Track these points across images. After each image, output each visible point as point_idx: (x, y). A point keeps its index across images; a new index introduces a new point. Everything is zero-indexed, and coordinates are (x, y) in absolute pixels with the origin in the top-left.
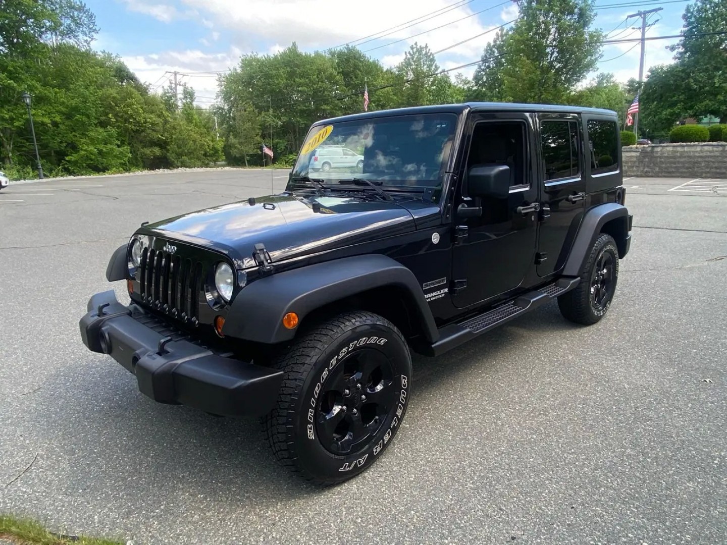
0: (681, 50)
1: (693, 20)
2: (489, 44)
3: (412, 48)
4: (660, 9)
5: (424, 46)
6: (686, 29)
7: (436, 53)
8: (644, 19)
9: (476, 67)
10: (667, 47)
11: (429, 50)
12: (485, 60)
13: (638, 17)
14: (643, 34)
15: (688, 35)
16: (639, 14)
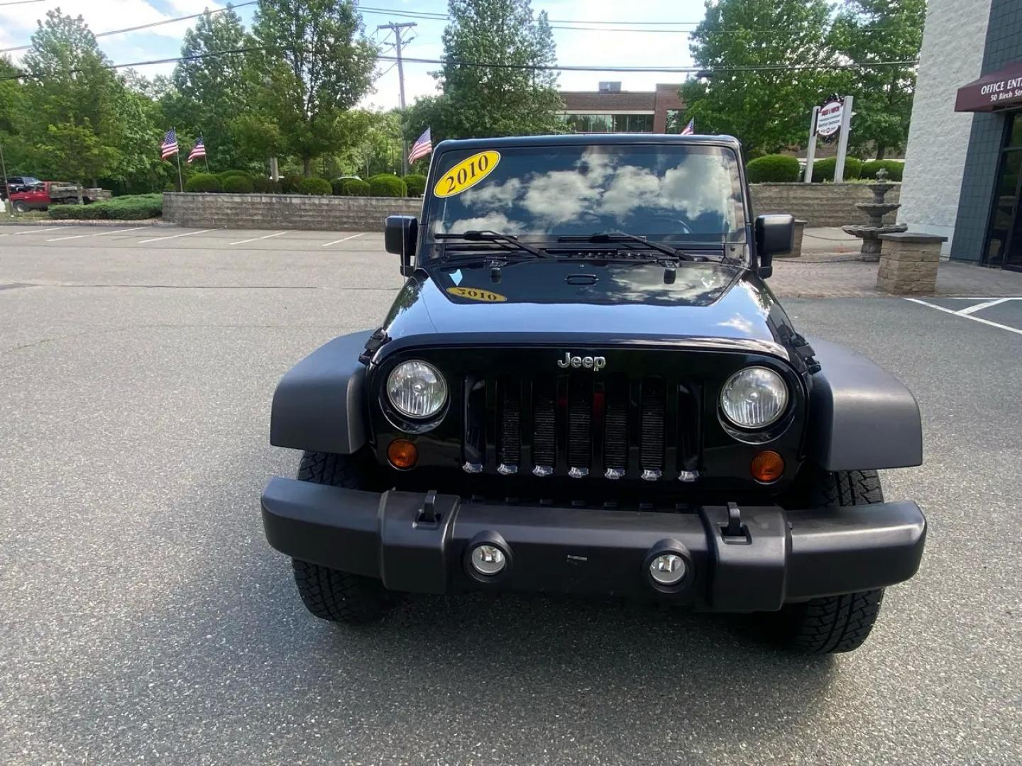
0: (444, 79)
1: (453, 44)
2: (190, 32)
3: (50, 15)
4: (414, 24)
5: (74, 17)
6: (446, 54)
7: (99, 35)
8: (398, 33)
9: (174, 65)
10: (429, 73)
11: (86, 26)
12: (187, 54)
13: (390, 30)
14: (399, 52)
15: (450, 62)
16: (391, 26)
